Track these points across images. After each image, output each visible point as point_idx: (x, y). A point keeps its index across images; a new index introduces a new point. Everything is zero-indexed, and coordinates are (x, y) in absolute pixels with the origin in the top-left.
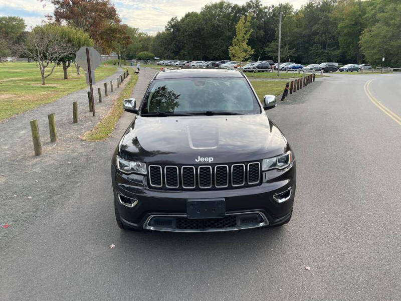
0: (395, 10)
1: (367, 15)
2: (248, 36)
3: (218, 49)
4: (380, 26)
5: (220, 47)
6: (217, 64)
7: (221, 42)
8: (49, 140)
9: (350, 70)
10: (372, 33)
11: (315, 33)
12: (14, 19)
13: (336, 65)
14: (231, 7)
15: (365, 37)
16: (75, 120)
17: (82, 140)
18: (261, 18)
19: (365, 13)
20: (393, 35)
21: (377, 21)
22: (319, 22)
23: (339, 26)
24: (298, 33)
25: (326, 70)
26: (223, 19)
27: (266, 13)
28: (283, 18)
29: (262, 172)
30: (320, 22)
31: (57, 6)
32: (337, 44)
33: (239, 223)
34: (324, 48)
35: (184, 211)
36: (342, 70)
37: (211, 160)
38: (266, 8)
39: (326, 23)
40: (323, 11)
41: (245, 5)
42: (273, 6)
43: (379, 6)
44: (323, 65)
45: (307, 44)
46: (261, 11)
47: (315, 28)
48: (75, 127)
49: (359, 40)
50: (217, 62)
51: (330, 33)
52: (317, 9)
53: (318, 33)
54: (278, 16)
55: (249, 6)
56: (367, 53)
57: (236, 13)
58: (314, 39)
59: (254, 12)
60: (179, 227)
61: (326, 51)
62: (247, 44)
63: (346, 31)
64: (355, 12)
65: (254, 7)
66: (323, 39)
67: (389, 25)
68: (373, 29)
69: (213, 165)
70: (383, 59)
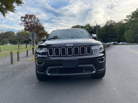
0: (135, 25)
4: (130, 30)
8: (17, 61)
9: (122, 44)
10: (128, 33)
11: (109, 34)
12: (11, 32)
13: (117, 43)
14: (81, 26)
15: (125, 34)
16: (27, 56)
17: (28, 60)
18: (90, 30)
19: (125, 27)
20: (135, 33)
23: (116, 31)
24: (103, 34)
25: (114, 44)
27: (92, 28)
28: (98, 29)
29: (92, 50)
30: (110, 30)
31: (25, 27)
32: (116, 37)
33: (84, 71)
34: (112, 38)
35: (62, 65)
36: (119, 44)
37: (72, 45)
38: (92, 26)
41: (85, 26)
42: (94, 26)
43: (129, 24)
44: (112, 43)
45: (106, 37)
46: (90, 27)
47: (108, 32)
48: (27, 58)
49: (124, 35)
51: (114, 33)
52: (108, 26)
54: (96, 29)
56: (127, 39)
59: (88, 28)
60: (60, 73)
61: (113, 39)
63: (119, 32)
64: (121, 27)
65: (88, 26)
66: (112, 35)
67: (133, 30)
68: (128, 31)
69: (73, 47)
70: (133, 40)
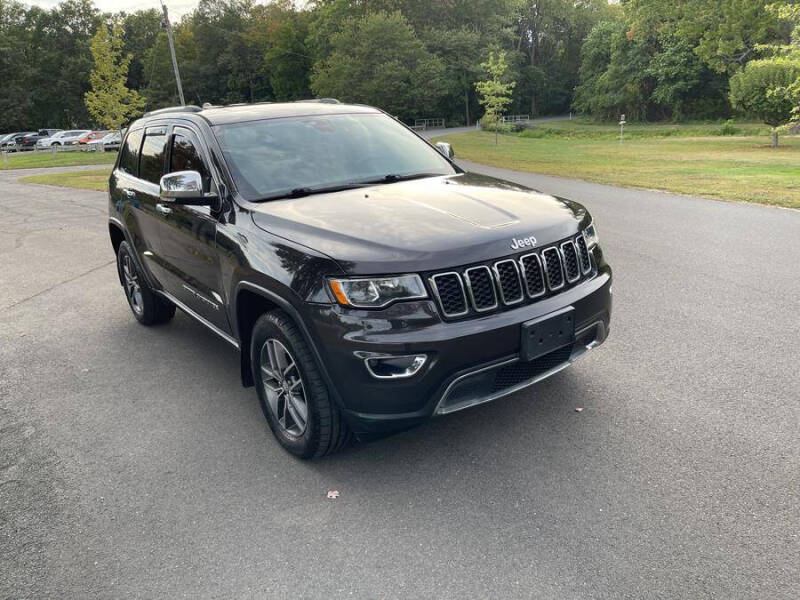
1: (311, 37)
2: (124, 68)
3: (13, 107)
4: (340, 56)
5: (16, 103)
6: (29, 139)
7: (17, 91)
10: (330, 70)
14: (23, 11)
15: (319, 78)
21: (332, 48)
22: (227, 50)
23: (265, 58)
24: (192, 71)
26: (10, 38)
27: (109, 27)
38: (108, 16)
39: (241, 50)
40: (230, 27)
41: (59, 9)
42: (123, 14)
43: (327, 21)
45: (215, 93)
46: (97, 22)
47: (222, 60)
49: (310, 82)
50: (29, 135)
51: (252, 71)
52: (216, 24)
53: (230, 72)
55: (68, 11)
57: (40, 27)
58: (226, 83)
59: (83, 24)
62: (125, 85)
65: (80, 15)
66: (243, 83)
68: (328, 62)
